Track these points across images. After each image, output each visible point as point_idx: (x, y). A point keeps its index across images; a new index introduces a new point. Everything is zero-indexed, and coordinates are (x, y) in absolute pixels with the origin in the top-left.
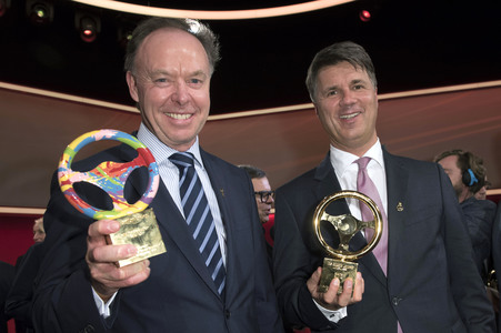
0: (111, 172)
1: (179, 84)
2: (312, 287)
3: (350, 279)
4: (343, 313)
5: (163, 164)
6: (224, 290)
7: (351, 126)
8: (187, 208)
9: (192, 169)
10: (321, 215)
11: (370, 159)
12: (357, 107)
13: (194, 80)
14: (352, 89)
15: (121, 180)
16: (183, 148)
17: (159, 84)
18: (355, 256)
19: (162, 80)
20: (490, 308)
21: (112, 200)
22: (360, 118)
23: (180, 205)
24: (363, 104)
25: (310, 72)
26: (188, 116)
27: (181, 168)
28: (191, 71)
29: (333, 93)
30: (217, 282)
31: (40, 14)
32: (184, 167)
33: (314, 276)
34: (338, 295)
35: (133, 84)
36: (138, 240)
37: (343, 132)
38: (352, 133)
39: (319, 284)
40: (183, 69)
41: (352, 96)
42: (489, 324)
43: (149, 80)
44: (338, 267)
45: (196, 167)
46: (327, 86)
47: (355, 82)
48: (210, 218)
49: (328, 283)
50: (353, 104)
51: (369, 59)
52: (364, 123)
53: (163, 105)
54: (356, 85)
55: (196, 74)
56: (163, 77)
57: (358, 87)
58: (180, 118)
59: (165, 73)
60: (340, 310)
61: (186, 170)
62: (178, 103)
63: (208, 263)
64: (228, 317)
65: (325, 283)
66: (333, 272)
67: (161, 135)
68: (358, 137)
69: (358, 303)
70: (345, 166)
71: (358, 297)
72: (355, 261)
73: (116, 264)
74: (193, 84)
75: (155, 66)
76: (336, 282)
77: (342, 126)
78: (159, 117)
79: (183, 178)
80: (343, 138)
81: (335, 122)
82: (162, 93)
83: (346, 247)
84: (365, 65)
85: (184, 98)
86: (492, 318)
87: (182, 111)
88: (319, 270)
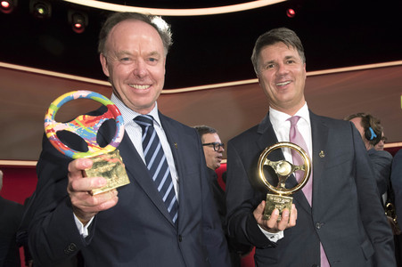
0: (86, 123)
1: (139, 62)
2: (258, 216)
3: (287, 209)
4: (280, 235)
5: (129, 124)
6: (177, 220)
7: (284, 91)
8: (148, 157)
9: (152, 128)
10: (264, 161)
11: (299, 118)
12: (289, 77)
13: (151, 59)
14: (285, 63)
15: (95, 129)
16: (144, 112)
17: (124, 62)
18: (290, 192)
19: (126, 59)
20: (390, 231)
21: (87, 144)
22: (291, 85)
23: (142, 155)
24: (294, 75)
25: (254, 51)
26: (147, 86)
27: (143, 127)
28: (149, 51)
29: (271, 66)
30: (172, 214)
31: (41, 11)
32: (145, 126)
33: (259, 207)
34: (278, 222)
35: (105, 63)
36: (107, 174)
37: (279, 96)
38: (285, 97)
39: (263, 214)
40: (142, 51)
41: (285, 69)
42: (389, 243)
43: (116, 59)
44: (278, 200)
45: (155, 126)
46: (266, 61)
47: (288, 58)
48: (166, 165)
49: (270, 213)
50: (286, 74)
51: (299, 41)
52: (295, 89)
53: (127, 79)
54: (289, 60)
55: (152, 54)
56: (127, 56)
57: (290, 62)
58: (141, 88)
59: (128, 54)
60: (279, 233)
61: (147, 128)
62: (138, 77)
63: (164, 199)
64: (180, 240)
65: (267, 212)
66: (274, 204)
67: (127, 101)
68: (289, 100)
69: (293, 227)
70: (280, 122)
71: (293, 223)
72: (290, 196)
73: (90, 193)
74: (151, 62)
75: (121, 48)
76: (276, 212)
77: (278, 92)
78: (125, 87)
79: (145, 135)
80: (278, 100)
81: (273, 88)
82: (127, 69)
83: (283, 185)
84: (296, 45)
85: (143, 73)
86: (391, 238)
87: (141, 83)
88: (263, 203)
